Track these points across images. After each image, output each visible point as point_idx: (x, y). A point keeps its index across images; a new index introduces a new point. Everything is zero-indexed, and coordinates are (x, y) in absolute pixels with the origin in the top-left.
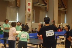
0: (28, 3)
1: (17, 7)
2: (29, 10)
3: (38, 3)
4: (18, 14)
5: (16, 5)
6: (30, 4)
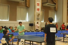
1: (27, 7)
2: (38, 9)
3: (47, 3)
4: (27, 14)
6: (39, 4)
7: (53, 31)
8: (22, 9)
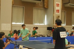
0: (57, 4)
1: (45, 8)
2: (58, 11)
3: (69, 3)
4: (46, 16)
5: (44, 6)
6: (59, 4)
7: (63, 36)
8: (39, 11)
